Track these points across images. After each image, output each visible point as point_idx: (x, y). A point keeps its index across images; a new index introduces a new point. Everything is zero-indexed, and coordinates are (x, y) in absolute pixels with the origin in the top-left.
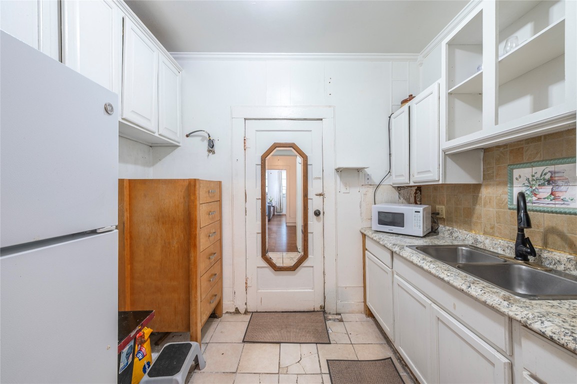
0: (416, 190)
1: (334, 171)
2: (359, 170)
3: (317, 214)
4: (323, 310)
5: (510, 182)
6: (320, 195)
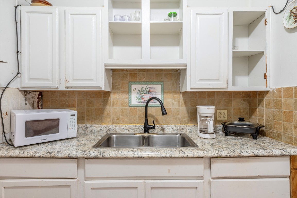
0: (39, 95)
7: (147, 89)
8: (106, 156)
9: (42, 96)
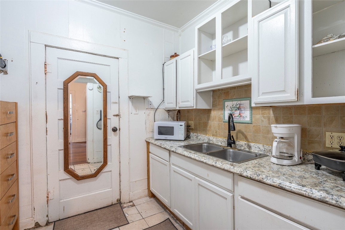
0: (178, 112)
1: (128, 98)
2: (144, 98)
3: (115, 130)
4: (119, 202)
5: (223, 108)
6: (117, 115)
7: (237, 105)
8: (177, 152)
9: (180, 113)
